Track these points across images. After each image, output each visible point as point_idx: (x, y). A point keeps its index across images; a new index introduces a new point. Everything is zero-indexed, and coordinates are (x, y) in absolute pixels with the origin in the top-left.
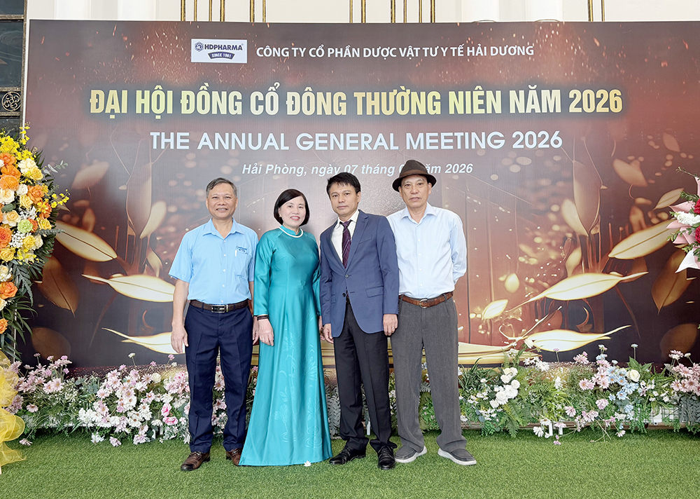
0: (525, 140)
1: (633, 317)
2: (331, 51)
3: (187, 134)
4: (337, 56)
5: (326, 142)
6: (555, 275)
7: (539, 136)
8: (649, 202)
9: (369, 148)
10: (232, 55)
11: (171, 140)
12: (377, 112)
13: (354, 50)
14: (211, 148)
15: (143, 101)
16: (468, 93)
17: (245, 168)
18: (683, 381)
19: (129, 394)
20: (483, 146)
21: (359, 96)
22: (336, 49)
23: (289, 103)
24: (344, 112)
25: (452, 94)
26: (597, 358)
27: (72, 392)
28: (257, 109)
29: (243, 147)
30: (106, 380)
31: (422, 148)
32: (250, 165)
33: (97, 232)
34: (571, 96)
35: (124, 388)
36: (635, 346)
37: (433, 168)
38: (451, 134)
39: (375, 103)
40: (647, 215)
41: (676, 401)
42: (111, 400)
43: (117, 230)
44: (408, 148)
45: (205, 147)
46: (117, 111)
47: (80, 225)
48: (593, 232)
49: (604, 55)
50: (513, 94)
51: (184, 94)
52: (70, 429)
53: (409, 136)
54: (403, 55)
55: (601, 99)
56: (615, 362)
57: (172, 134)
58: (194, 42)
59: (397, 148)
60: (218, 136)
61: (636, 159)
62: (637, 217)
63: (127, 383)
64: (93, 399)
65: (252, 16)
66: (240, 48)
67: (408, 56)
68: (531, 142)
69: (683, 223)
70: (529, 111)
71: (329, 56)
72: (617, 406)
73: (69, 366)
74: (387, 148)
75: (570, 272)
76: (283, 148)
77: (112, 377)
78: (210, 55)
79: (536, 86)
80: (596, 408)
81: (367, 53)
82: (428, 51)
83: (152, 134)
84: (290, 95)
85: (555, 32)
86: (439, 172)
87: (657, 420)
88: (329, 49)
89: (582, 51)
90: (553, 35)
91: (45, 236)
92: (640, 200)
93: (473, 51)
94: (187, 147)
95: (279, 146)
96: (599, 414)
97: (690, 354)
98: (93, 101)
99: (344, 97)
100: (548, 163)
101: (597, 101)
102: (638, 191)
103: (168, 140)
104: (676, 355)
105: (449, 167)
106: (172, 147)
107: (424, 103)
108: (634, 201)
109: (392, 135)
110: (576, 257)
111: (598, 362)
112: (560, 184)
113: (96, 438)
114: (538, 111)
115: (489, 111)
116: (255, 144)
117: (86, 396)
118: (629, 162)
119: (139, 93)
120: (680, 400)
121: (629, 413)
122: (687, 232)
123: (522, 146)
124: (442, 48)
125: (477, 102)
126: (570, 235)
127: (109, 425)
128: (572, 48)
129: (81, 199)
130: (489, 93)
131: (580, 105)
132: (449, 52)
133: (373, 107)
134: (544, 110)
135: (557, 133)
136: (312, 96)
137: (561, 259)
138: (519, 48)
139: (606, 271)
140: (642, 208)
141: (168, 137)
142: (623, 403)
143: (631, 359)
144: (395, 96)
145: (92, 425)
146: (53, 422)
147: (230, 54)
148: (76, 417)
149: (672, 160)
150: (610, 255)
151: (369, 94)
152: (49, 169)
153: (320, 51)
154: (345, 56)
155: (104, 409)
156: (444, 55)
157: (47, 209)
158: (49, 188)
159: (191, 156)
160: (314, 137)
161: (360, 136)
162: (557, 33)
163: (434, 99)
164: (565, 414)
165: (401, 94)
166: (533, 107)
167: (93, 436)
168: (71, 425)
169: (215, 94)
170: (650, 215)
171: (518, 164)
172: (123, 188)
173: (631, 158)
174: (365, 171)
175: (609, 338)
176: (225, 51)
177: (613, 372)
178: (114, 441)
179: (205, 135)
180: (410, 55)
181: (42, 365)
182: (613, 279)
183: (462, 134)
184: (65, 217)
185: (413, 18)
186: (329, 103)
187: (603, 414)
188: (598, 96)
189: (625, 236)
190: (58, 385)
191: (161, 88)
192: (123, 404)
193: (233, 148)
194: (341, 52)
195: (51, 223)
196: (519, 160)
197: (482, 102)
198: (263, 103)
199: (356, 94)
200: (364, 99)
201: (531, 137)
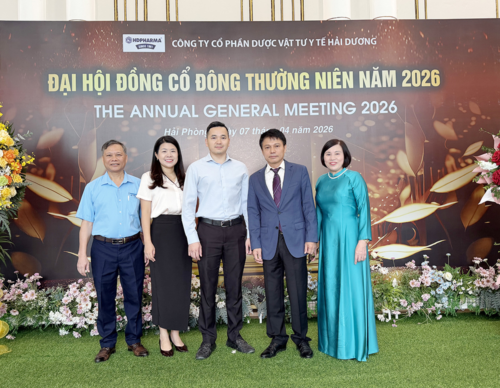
0: (371, 108)
1: (447, 233)
2: (228, 42)
3: (122, 106)
4: (232, 46)
5: (226, 111)
6: (392, 205)
7: (381, 104)
8: (459, 151)
9: (258, 115)
10: (154, 46)
11: (110, 111)
12: (263, 88)
13: (245, 41)
14: (140, 116)
15: (88, 82)
16: (329, 73)
17: (166, 132)
18: (482, 280)
19: (85, 300)
20: (340, 112)
21: (249, 76)
22: (232, 41)
23: (198, 82)
24: (238, 88)
25: (317, 74)
26: (422, 264)
27: (43, 300)
28: (174, 87)
29: (164, 115)
30: (68, 290)
31: (296, 114)
32: (170, 129)
33: (57, 180)
34: (404, 75)
35: (82, 295)
36: (448, 254)
37: (304, 129)
38: (317, 104)
39: (261, 81)
40: (458, 161)
41: (477, 293)
42: (73, 305)
43: (72, 179)
44: (286, 115)
45: (137, 116)
46: (69, 90)
47: (45, 176)
48: (419, 174)
49: (427, 44)
50: (361, 73)
51: (119, 76)
52: (43, 326)
53: (287, 106)
54: (281, 45)
55: (425, 77)
56: (435, 267)
57: (111, 106)
58: (125, 36)
59: (278, 115)
60: (145, 107)
61: (450, 120)
62: (450, 162)
63: (83, 292)
64: (59, 304)
65: (168, 16)
66: (160, 41)
67: (285, 46)
68: (375, 110)
69: (484, 169)
70: (373, 86)
71: (226, 46)
72: (436, 298)
73: (40, 280)
74: (270, 115)
75: (402, 203)
76: (194, 116)
77: (73, 287)
78: (137, 46)
79: (378, 68)
80: (422, 300)
81: (255, 43)
82: (300, 42)
83: (95, 106)
84: (198, 76)
85: (392, 28)
86: (309, 132)
87: (464, 307)
88: (226, 41)
89: (411, 41)
90: (390, 29)
91: (18, 187)
92: (453, 150)
93: (332, 42)
94: (122, 116)
95: (191, 115)
96: (424, 304)
97: (487, 259)
98: (50, 82)
99: (238, 77)
100: (387, 125)
101: (422, 78)
102: (451, 143)
103: (107, 111)
104: (477, 261)
105: (316, 128)
106: (111, 116)
107: (297, 81)
108: (448, 150)
109: (274, 105)
110: (407, 192)
111: (423, 267)
112: (396, 139)
113: (63, 332)
114: (379, 86)
115: (345, 87)
116: (173, 113)
117: (54, 302)
118: (445, 123)
119: (85, 76)
120: (480, 293)
121: (445, 303)
122: (487, 175)
123: (368, 112)
124: (310, 40)
125: (336, 80)
126: (402, 176)
127: (72, 323)
128: (404, 39)
129: (43, 157)
130: (345, 73)
131: (410, 81)
132: (315, 42)
133: (260, 84)
134: (384, 86)
135: (393, 102)
136: (215, 77)
137: (396, 193)
138: (366, 39)
139: (428, 201)
140: (454, 155)
141: (107, 108)
142: (441, 296)
143: (446, 264)
144: (276, 76)
145: (59, 323)
146: (30, 321)
147: (152, 45)
148: (47, 318)
149: (475, 121)
150: (431, 190)
151: (257, 75)
152: (19, 138)
153: (220, 42)
154: (238, 46)
155: (67, 312)
156: (311, 45)
157: (18, 167)
158: (20, 151)
159: (125, 123)
160: (217, 107)
161: (250, 106)
162: (393, 28)
163: (304, 78)
164: (399, 305)
165: (280, 74)
166: (376, 83)
167: (60, 331)
168: (43, 323)
169: (142, 76)
170: (459, 160)
171: (366, 126)
172: (75, 147)
173: (446, 119)
174: (255, 132)
175: (430, 249)
176: (148, 43)
177: (433, 274)
178: (76, 334)
179: (136, 107)
180: (287, 46)
181: (21, 280)
182: (433, 207)
183: (325, 104)
184: (33, 170)
185: (288, 18)
186: (227, 82)
187: (427, 304)
188: (423, 74)
189: (442, 176)
190: (33, 295)
191: (101, 72)
192: (81, 308)
193: (157, 116)
194: (235, 43)
195: (22, 177)
196: (366, 122)
197: (339, 80)
198: (178, 82)
199: (247, 75)
200: (253, 79)
201: (374, 105)
